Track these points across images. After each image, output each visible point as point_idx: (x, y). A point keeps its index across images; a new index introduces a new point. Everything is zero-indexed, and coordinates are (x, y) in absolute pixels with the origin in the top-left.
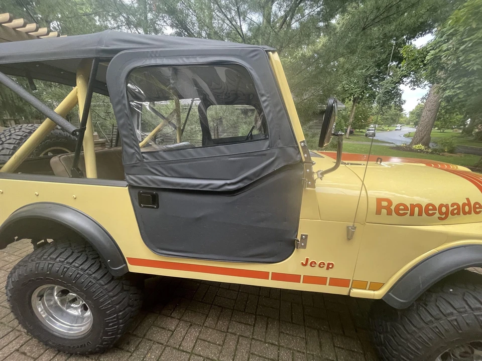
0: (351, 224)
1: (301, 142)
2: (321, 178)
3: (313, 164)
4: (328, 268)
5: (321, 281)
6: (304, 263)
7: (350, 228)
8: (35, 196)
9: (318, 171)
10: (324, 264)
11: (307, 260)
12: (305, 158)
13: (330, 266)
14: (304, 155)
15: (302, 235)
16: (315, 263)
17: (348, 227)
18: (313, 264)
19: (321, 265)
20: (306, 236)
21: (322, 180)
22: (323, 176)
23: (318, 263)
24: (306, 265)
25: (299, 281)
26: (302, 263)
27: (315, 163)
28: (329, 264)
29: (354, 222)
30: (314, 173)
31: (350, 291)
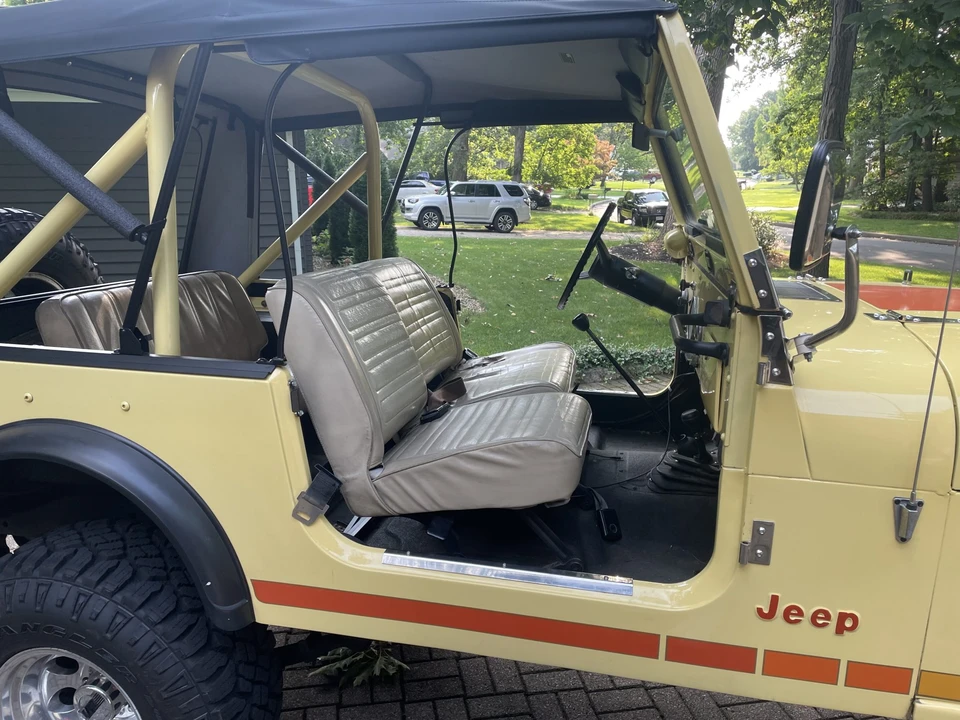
0: (905, 494)
1: (748, 257)
2: (808, 356)
3: (786, 316)
4: (840, 629)
5: (820, 670)
6: (766, 611)
7: (904, 505)
8: (24, 400)
9: (799, 336)
10: (828, 616)
11: (775, 600)
12: (760, 299)
13: (848, 624)
14: (757, 292)
15: (757, 525)
16: (800, 613)
17: (897, 502)
18: (792, 615)
19: (819, 618)
20: (770, 526)
21: (809, 360)
22: (813, 348)
23: (808, 612)
24: (770, 616)
25: (751, 669)
26: (760, 611)
27: (789, 315)
28: (843, 617)
29: (914, 489)
30: (787, 340)
31: (912, 707)
